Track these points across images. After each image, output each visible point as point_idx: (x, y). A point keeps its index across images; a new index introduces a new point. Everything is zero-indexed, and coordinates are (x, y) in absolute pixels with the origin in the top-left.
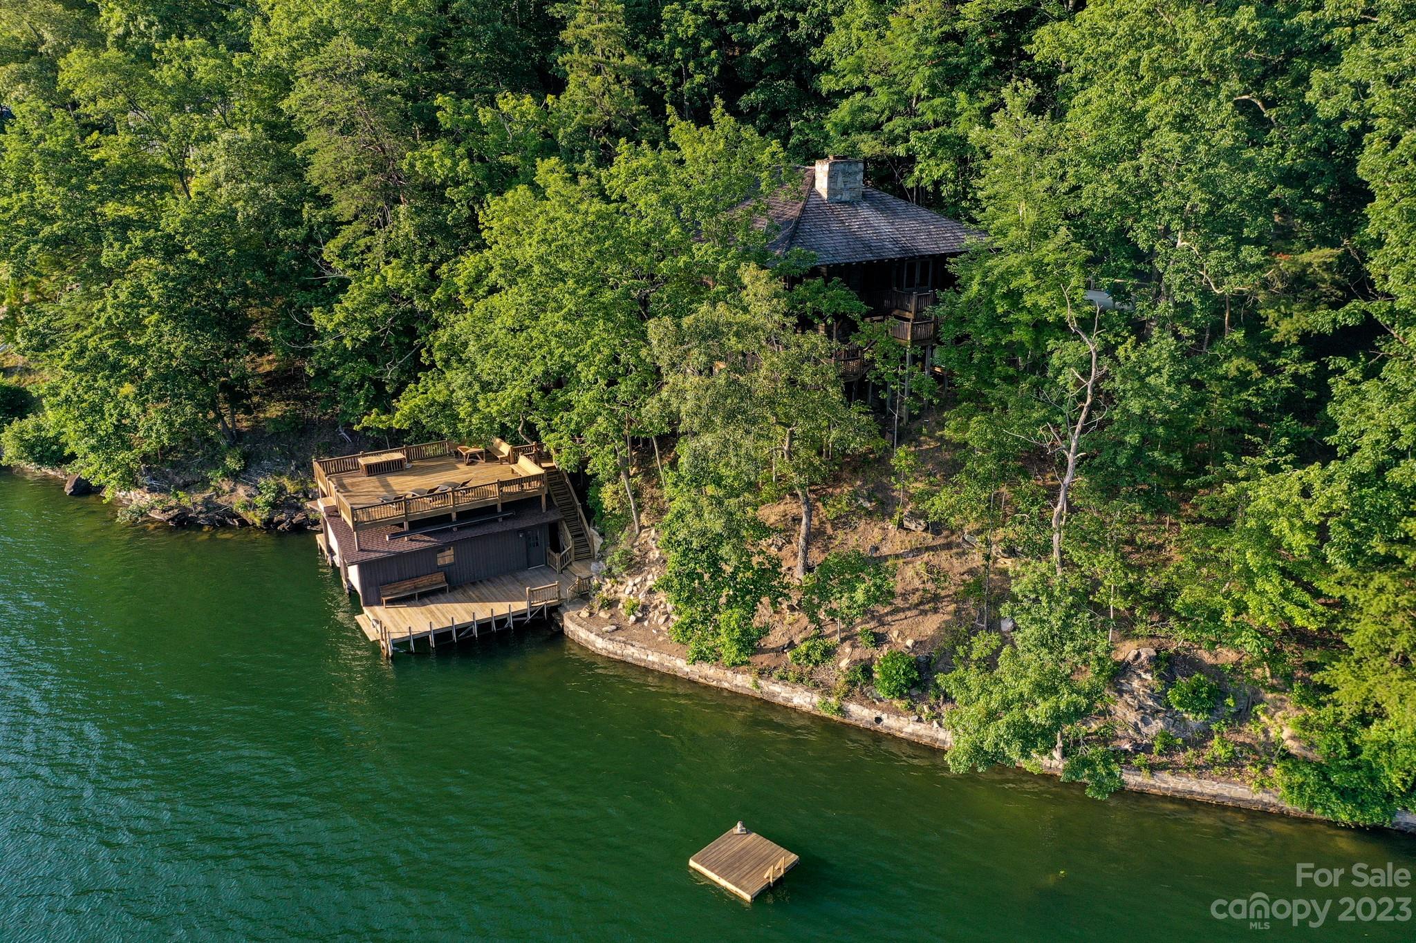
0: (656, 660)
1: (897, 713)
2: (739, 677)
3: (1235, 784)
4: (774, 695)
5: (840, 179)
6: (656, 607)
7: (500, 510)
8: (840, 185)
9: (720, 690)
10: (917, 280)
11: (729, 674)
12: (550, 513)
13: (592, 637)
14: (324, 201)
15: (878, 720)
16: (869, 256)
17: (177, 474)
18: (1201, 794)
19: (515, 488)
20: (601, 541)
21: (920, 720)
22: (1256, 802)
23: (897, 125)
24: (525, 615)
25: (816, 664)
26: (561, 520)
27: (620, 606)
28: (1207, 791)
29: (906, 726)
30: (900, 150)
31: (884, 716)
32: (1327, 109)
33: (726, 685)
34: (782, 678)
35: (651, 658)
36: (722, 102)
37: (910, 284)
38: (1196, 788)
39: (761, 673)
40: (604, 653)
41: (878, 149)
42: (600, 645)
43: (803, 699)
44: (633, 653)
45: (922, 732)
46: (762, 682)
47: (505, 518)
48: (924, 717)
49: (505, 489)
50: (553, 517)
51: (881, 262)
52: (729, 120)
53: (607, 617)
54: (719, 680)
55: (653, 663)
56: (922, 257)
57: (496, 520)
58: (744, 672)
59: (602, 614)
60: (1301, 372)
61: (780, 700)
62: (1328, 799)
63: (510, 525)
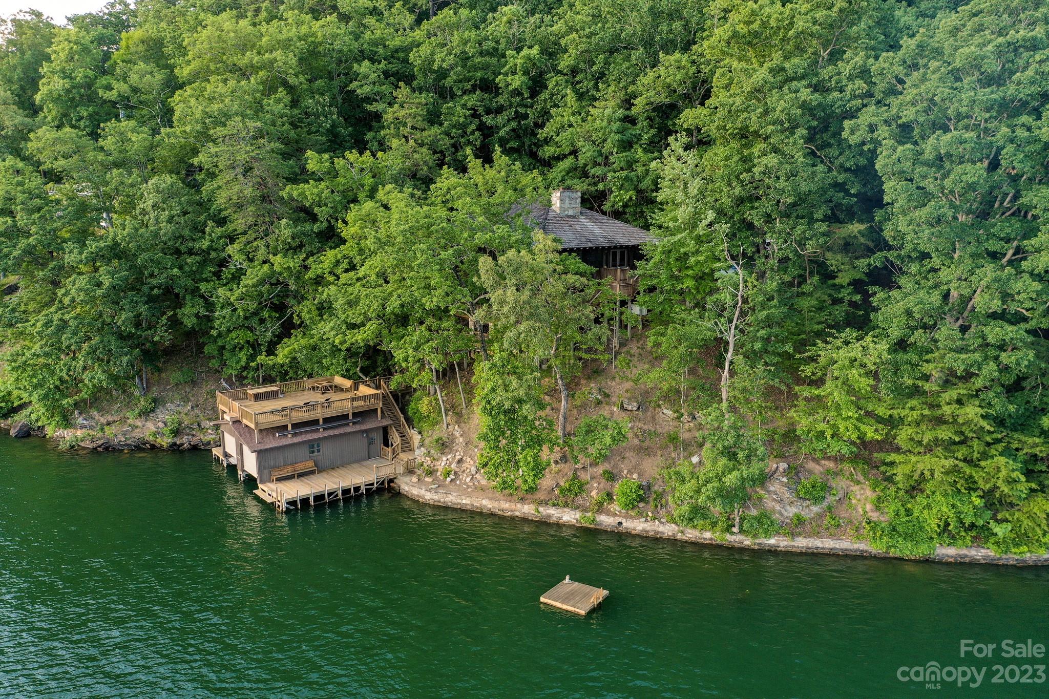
0: (468, 502)
1: (632, 518)
2: (526, 507)
3: (842, 539)
4: (549, 516)
5: (567, 201)
6: (464, 471)
7: (351, 417)
8: (567, 205)
9: (513, 518)
10: (618, 263)
11: (519, 506)
12: (384, 420)
13: (423, 492)
14: (222, 222)
15: (620, 523)
16: (590, 245)
17: (102, 416)
18: (823, 548)
19: (361, 403)
20: (420, 437)
21: (646, 520)
22: (856, 550)
23: (598, 171)
24: (372, 484)
25: (576, 495)
26: (390, 425)
27: (439, 473)
28: (827, 546)
29: (637, 525)
30: (601, 187)
31: (623, 521)
32: (854, 140)
33: (517, 513)
34: (554, 505)
35: (464, 502)
36: (500, 149)
37: (614, 265)
38: (819, 545)
39: (540, 503)
40: (431, 502)
41: (585, 188)
42: (429, 496)
43: (569, 516)
44: (453, 499)
45: (649, 528)
46: (541, 509)
47: (354, 423)
48: (649, 519)
49: (356, 404)
50: (386, 422)
51: (597, 248)
52: (505, 159)
53: (431, 480)
54: (512, 511)
55: (466, 505)
56: (621, 247)
57: (348, 424)
58: (529, 504)
59: (427, 479)
60: (854, 299)
61: (554, 519)
62: (897, 542)
63: (358, 428)
